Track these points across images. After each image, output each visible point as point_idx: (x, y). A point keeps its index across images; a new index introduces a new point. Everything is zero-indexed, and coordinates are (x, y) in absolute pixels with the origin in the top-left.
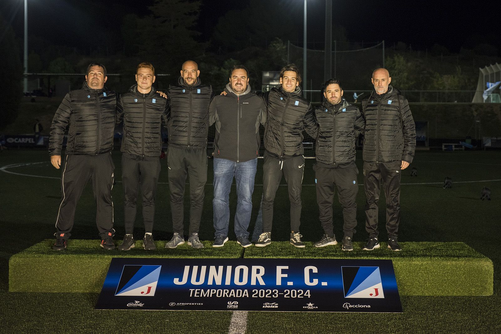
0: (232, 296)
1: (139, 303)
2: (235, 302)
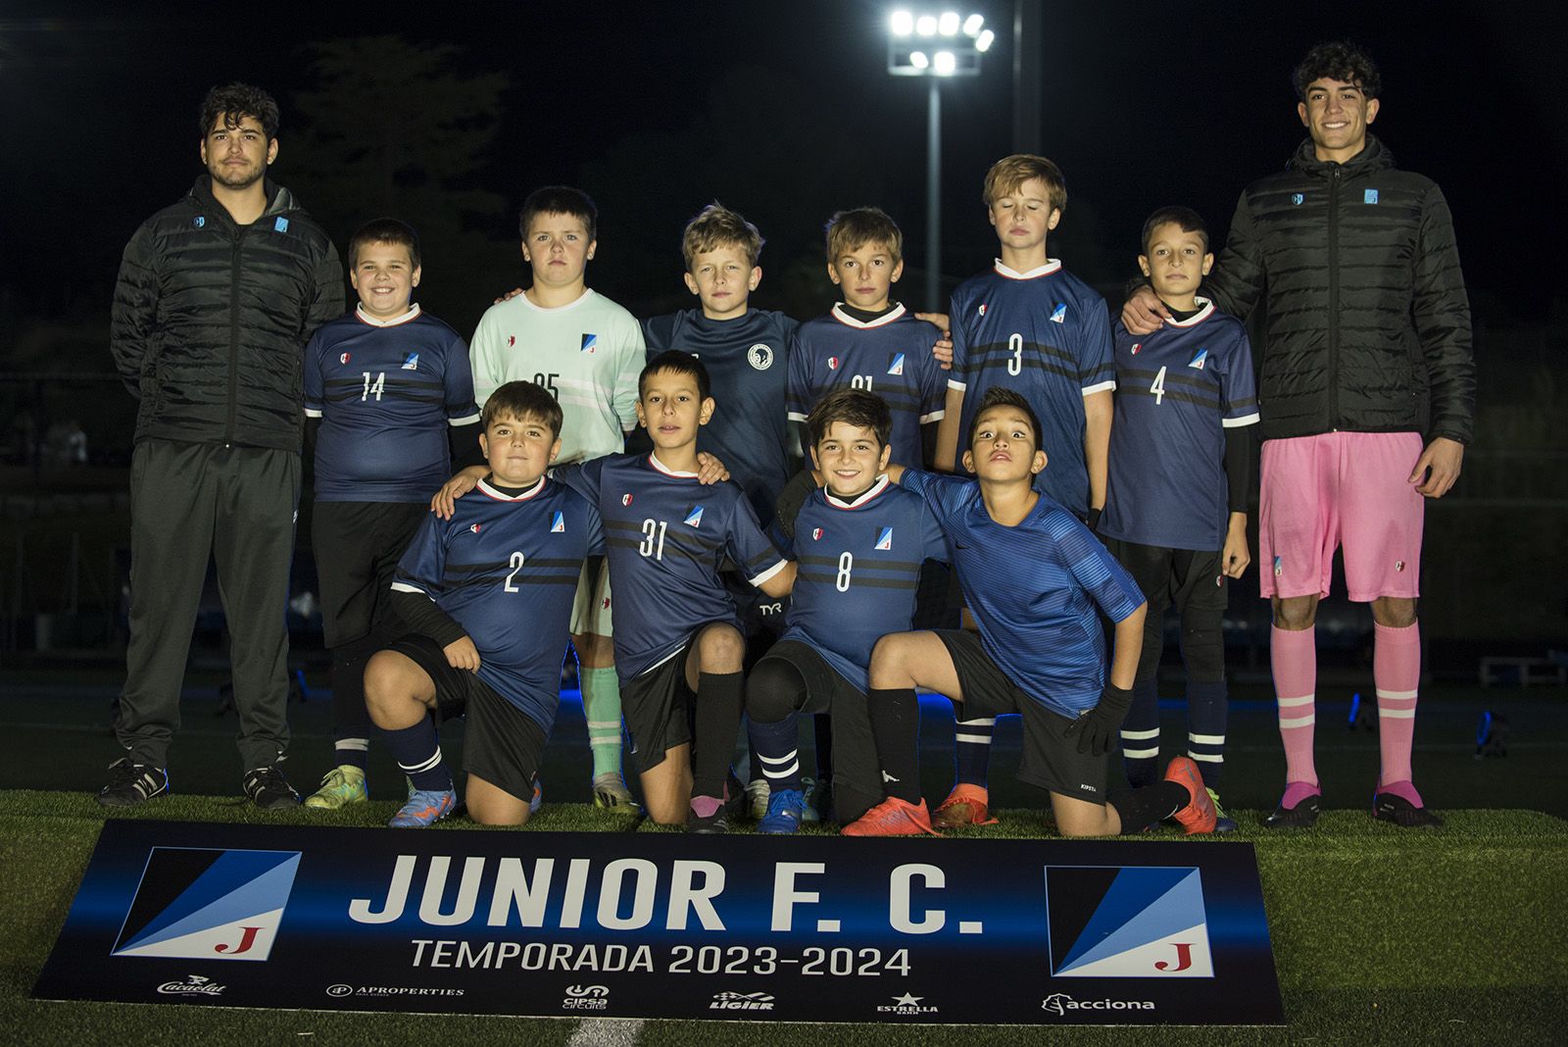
0: (586, 969)
1: (204, 984)
2: (596, 989)
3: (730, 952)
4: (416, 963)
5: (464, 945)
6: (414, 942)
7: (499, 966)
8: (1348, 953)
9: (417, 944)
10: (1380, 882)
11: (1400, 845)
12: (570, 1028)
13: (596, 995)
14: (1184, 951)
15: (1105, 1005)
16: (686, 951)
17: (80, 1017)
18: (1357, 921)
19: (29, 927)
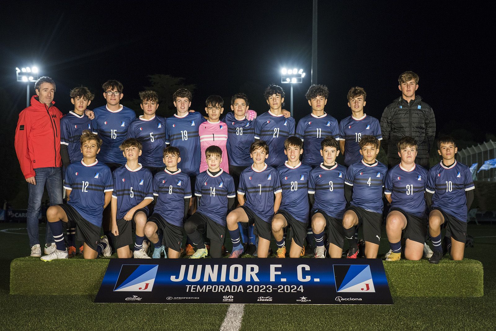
0: (227, 291)
1: (137, 298)
2: (230, 296)
3: (261, 287)
4: (187, 291)
5: (198, 286)
7: (207, 291)
8: (410, 288)
9: (187, 286)
10: (417, 271)
13: (230, 298)
14: (367, 286)
15: (350, 299)
16: (251, 287)
18: (412, 280)
19: (95, 286)
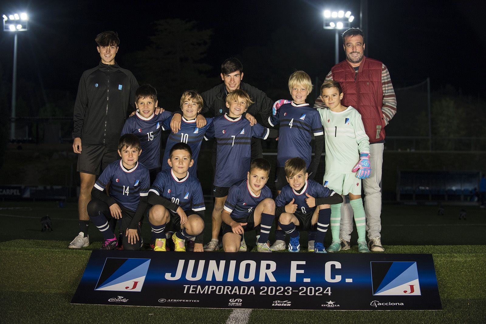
0: (235, 294)
1: (122, 299)
2: (238, 300)
3: (278, 288)
4: (185, 292)
5: (199, 287)
6: (184, 286)
7: (209, 293)
8: (460, 288)
9: (185, 286)
10: (470, 267)
11: (476, 256)
12: (230, 312)
13: (238, 302)
14: (412, 287)
15: (389, 304)
16: (265, 288)
17: (84, 309)
18: (463, 279)
19: (70, 282)
